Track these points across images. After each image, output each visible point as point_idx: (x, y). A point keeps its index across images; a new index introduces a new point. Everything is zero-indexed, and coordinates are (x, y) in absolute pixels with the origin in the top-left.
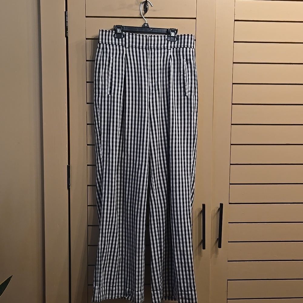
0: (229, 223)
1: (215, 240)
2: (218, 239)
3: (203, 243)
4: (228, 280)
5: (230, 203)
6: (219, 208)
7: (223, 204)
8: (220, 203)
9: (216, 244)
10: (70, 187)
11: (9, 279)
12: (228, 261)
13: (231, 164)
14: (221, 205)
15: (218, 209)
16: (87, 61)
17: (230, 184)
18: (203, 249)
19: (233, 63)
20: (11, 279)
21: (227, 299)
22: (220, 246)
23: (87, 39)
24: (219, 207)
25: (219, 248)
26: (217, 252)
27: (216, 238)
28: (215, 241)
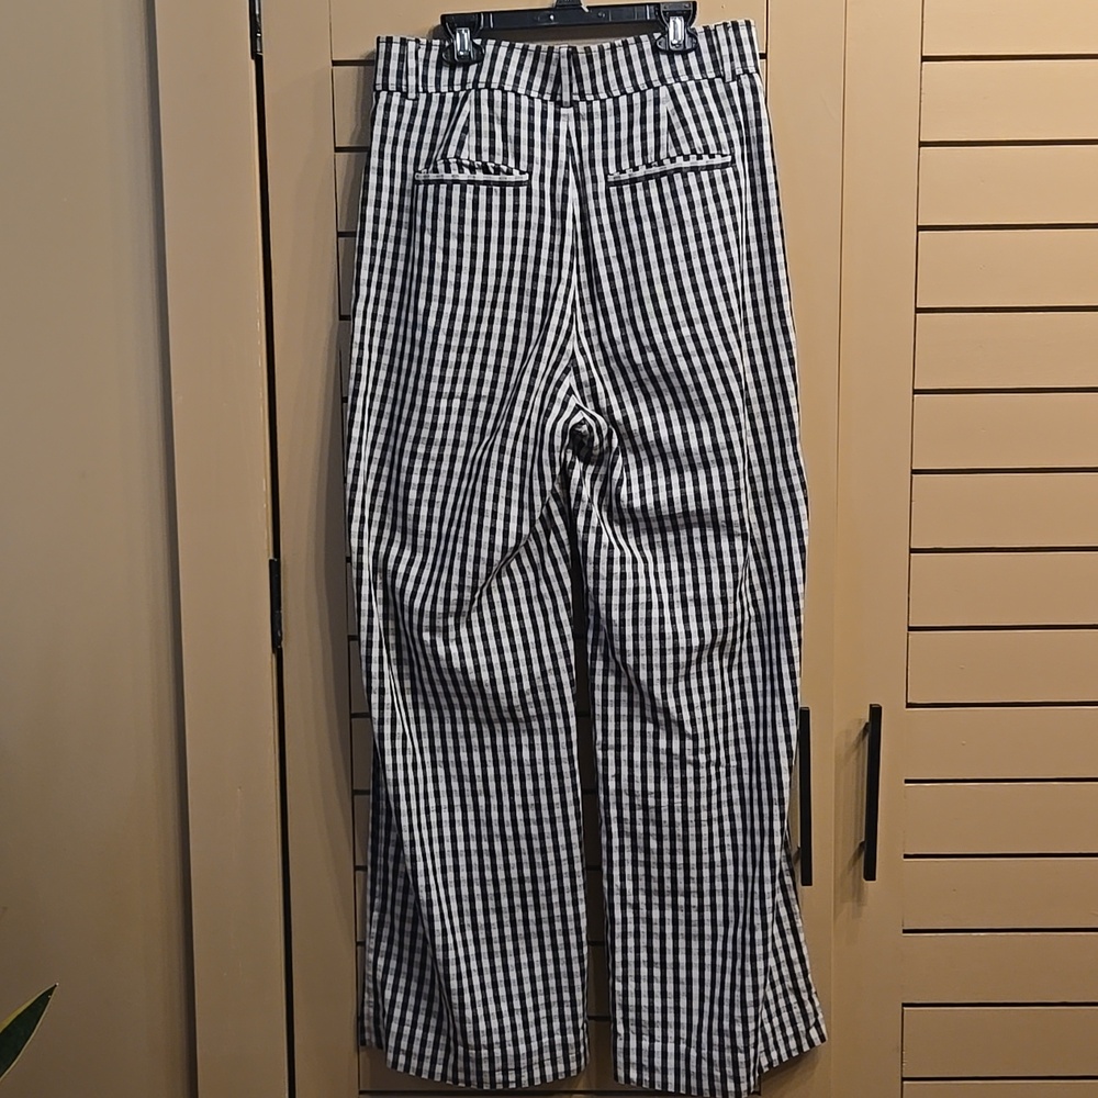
0: (907, 781)
1: (852, 849)
2: (862, 844)
3: (802, 860)
4: (904, 1005)
5: (909, 705)
6: (867, 724)
7: (880, 708)
8: (871, 705)
9: (854, 864)
10: (280, 644)
11: (43, 1000)
12: (905, 931)
13: (912, 551)
14: (876, 712)
15: (863, 726)
16: (338, 150)
17: (911, 629)
18: (803, 884)
19: (920, 146)
20: (52, 997)
21: (903, 1079)
22: (870, 874)
23: (335, 63)
24: (868, 721)
25: (867, 880)
26: (858, 896)
27: (855, 842)
28: (852, 853)
